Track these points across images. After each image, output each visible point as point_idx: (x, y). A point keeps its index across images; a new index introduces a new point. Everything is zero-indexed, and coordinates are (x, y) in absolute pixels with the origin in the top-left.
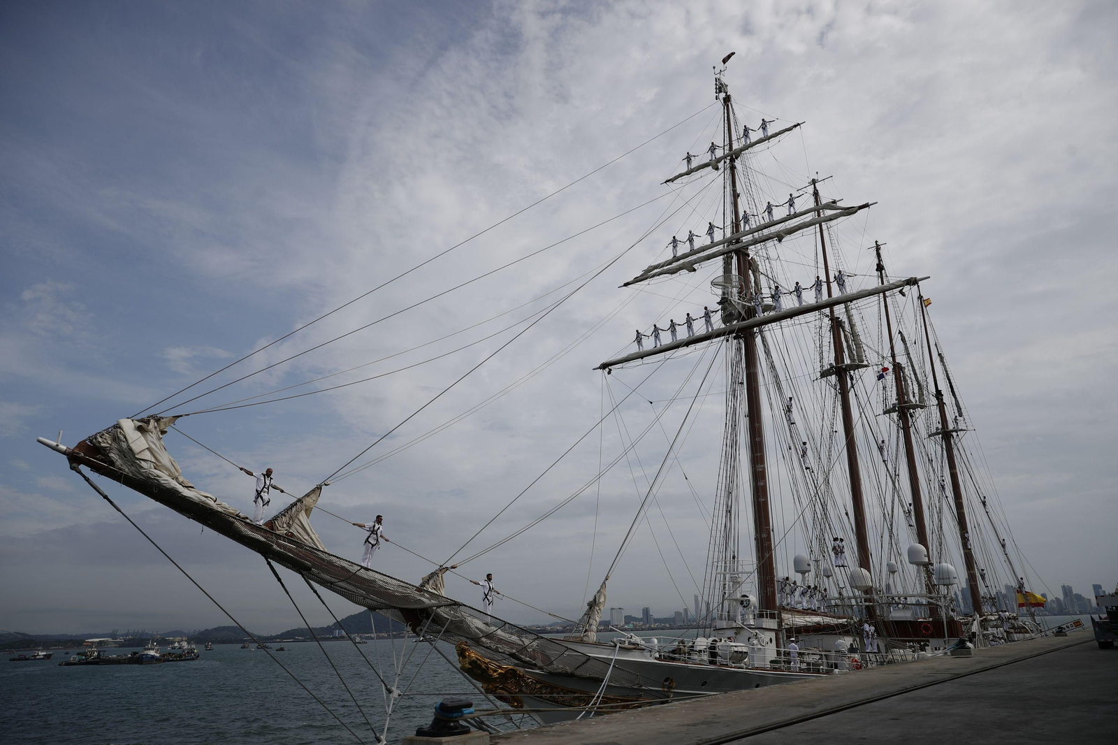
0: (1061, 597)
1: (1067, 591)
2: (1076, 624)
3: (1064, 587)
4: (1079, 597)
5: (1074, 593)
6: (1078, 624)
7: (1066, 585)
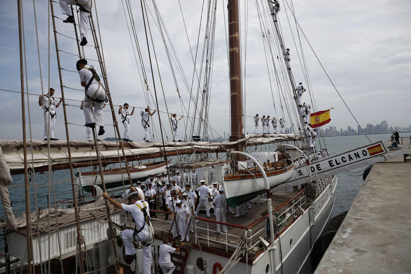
0: (347, 130)
1: (349, 128)
2: (373, 151)
3: (348, 127)
4: (353, 130)
5: (351, 128)
6: (377, 149)
7: (349, 126)
